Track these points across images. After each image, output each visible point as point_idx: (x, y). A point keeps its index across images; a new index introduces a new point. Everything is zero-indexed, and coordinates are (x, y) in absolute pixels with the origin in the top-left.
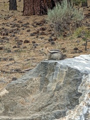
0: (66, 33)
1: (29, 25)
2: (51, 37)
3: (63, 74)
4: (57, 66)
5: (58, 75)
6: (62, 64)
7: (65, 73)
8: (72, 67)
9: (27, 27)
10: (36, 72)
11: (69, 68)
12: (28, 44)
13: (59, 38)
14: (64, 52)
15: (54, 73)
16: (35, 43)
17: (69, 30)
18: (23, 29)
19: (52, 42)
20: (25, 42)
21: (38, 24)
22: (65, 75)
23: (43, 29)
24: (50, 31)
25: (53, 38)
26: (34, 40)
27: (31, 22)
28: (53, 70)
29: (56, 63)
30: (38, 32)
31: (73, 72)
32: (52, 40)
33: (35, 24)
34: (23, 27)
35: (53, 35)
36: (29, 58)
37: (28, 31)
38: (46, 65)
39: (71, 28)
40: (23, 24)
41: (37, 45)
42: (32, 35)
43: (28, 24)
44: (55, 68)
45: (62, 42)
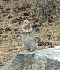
0: (51, 18)
1: (11, 11)
2: (35, 23)
3: (41, 67)
4: (35, 58)
5: (36, 68)
6: (40, 55)
7: (44, 65)
8: (51, 58)
9: (8, 13)
10: (12, 66)
11: (48, 59)
12: (10, 32)
13: (44, 24)
14: (50, 39)
15: (32, 66)
16: (17, 30)
17: (54, 14)
18: (4, 16)
19: (36, 28)
20: (6, 30)
21: (20, 9)
22: (44, 68)
23: (26, 15)
24: (34, 16)
25: (37, 24)
26: (16, 27)
27: (12, 8)
28: (31, 63)
29: (34, 54)
30: (20, 18)
31: (52, 64)
32: (36, 26)
33: (17, 10)
34: (3, 14)
35: (37, 20)
36: (11, 48)
37: (10, 17)
38: (22, 58)
39: (57, 11)
40: (4, 9)
41: (20, 33)
42: (14, 22)
43: (9, 9)
44: (32, 60)
45: (47, 28)
